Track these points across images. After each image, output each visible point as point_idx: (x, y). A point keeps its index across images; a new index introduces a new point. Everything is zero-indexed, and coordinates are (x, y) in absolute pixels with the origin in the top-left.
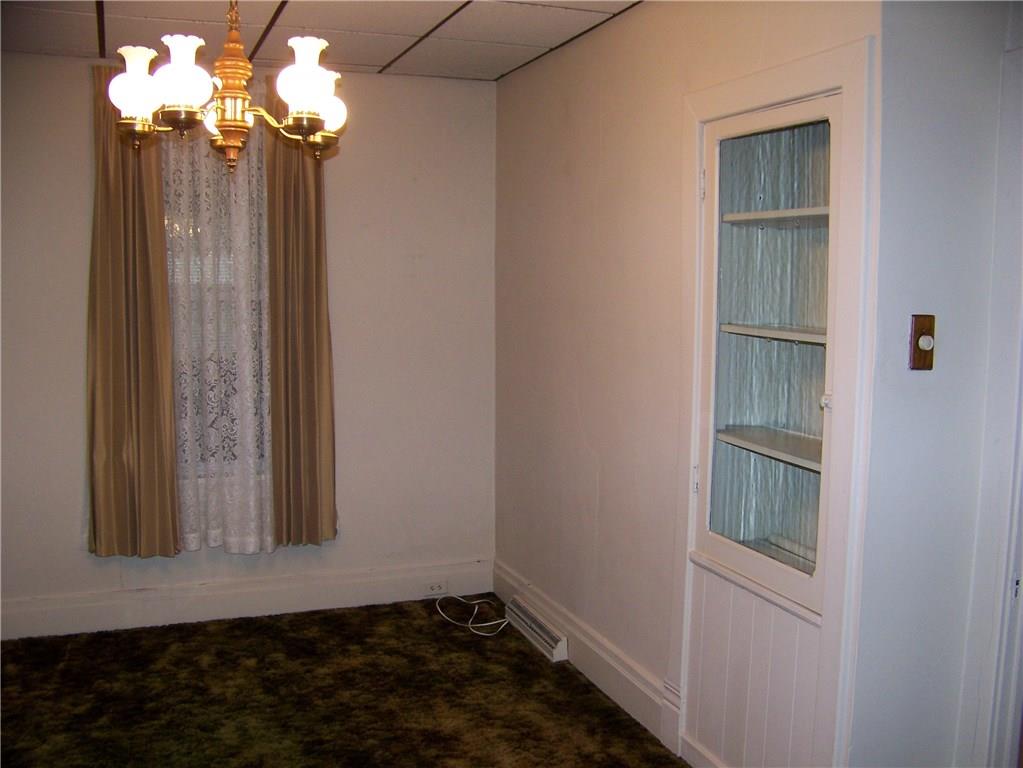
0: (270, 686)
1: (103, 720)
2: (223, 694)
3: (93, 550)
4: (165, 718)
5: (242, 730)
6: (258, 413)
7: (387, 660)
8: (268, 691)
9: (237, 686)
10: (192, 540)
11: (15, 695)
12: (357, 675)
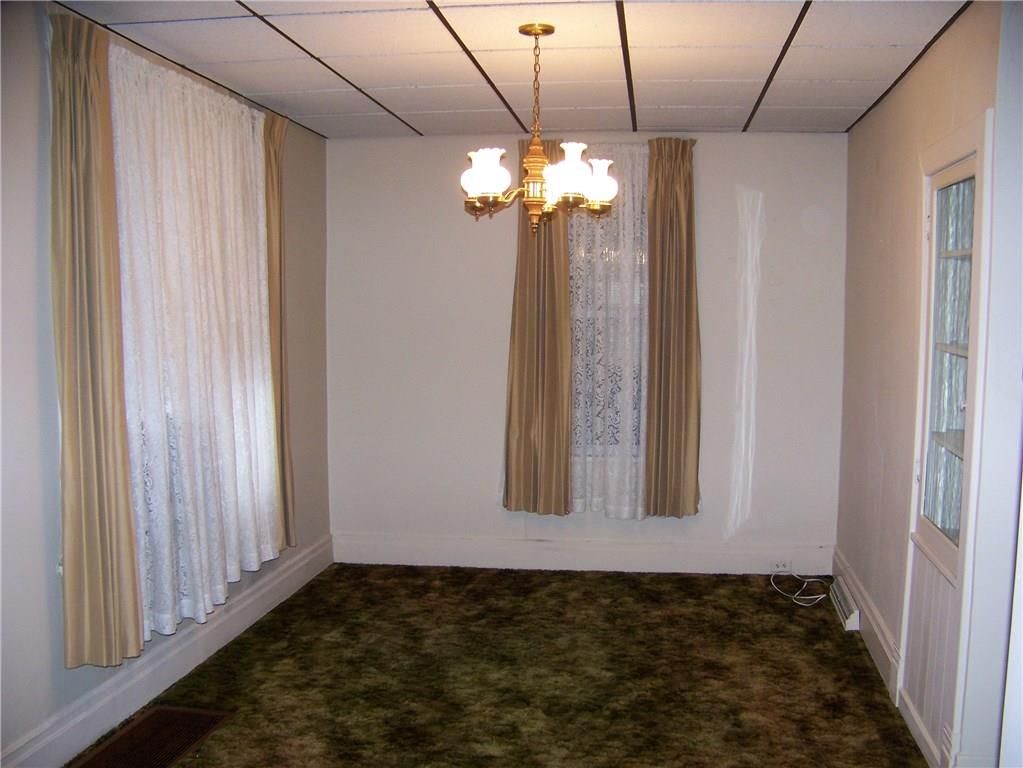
0: (611, 618)
1: (483, 622)
2: (575, 618)
3: (506, 505)
4: (524, 626)
5: (574, 641)
6: (636, 407)
7: (711, 612)
8: (607, 620)
9: (586, 615)
10: (578, 504)
11: (434, 598)
12: (682, 619)
